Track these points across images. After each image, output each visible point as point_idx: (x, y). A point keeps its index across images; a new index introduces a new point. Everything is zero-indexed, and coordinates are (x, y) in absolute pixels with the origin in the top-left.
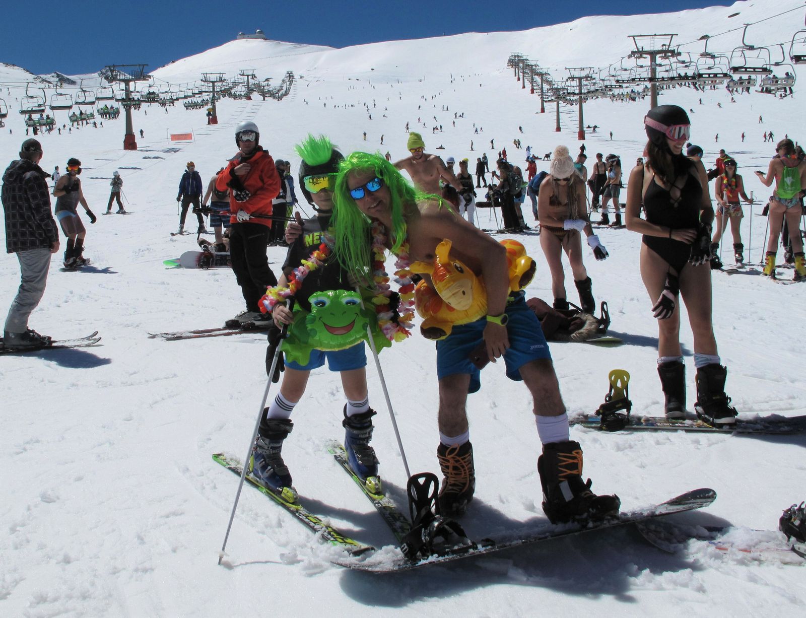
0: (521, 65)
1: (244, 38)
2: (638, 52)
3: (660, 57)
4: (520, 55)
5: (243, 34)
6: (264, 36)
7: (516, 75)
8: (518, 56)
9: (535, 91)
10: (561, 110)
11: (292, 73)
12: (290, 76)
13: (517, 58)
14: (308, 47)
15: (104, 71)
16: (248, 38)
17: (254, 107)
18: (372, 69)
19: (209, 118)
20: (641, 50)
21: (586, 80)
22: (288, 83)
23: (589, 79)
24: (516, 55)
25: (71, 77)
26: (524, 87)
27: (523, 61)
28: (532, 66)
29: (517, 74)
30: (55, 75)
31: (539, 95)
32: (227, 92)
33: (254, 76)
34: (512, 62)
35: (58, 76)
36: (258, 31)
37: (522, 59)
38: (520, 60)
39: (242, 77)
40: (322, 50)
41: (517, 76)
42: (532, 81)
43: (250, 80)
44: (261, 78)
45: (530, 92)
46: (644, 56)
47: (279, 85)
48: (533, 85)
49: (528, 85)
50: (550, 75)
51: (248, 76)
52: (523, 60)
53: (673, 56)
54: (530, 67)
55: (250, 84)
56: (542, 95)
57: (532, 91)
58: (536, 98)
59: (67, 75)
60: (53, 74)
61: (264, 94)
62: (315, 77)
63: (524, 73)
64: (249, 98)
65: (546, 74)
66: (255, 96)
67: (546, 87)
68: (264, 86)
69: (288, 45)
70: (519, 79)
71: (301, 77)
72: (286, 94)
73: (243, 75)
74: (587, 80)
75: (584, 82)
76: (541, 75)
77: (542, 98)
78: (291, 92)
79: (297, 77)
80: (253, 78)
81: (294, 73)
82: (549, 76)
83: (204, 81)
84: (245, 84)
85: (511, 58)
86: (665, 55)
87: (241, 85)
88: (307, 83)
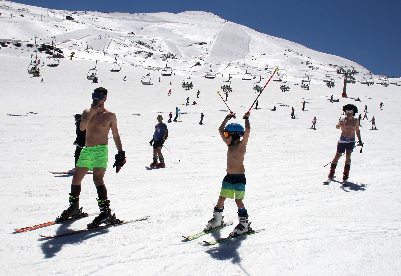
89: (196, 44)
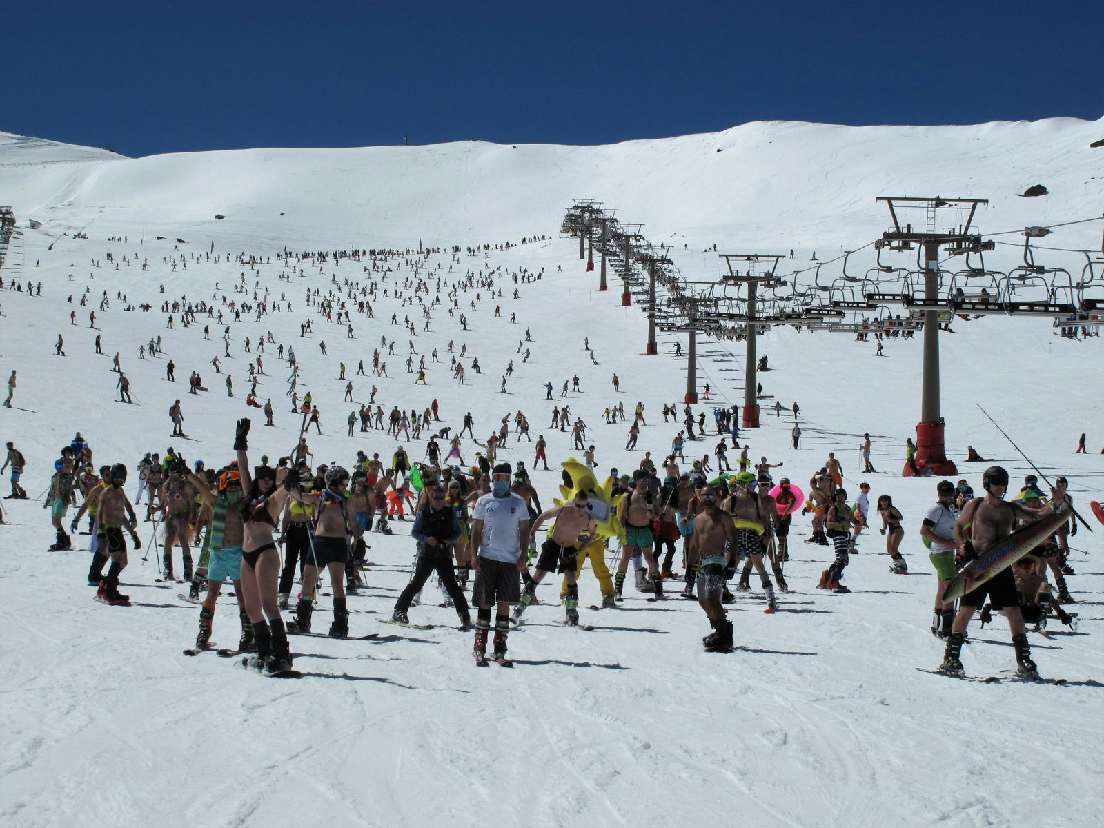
0: (598, 231)
2: (898, 235)
3: (946, 250)
4: (595, 206)
7: (582, 257)
8: (592, 211)
9: (633, 299)
10: (699, 349)
11: (9, 213)
12: (5, 219)
13: (587, 215)
18: (219, 217)
20: (905, 231)
21: (765, 286)
23: (772, 283)
24: (585, 205)
26: (603, 287)
27: (603, 223)
28: (628, 237)
29: (586, 253)
31: (644, 310)
34: (575, 222)
37: (601, 216)
38: (597, 219)
41: (586, 260)
42: (627, 275)
45: (621, 301)
46: (913, 244)
48: (627, 284)
49: (616, 284)
50: (672, 263)
52: (605, 220)
53: (975, 249)
54: (623, 239)
56: (652, 308)
57: (626, 301)
58: (637, 317)
62: (69, 227)
63: (605, 253)
65: (663, 260)
67: (663, 293)
70: (591, 267)
71: (34, 225)
74: (768, 285)
75: (761, 290)
76: (651, 263)
77: (651, 316)
79: (21, 223)
81: (15, 213)
82: (670, 267)
85: (573, 212)
86: (959, 246)
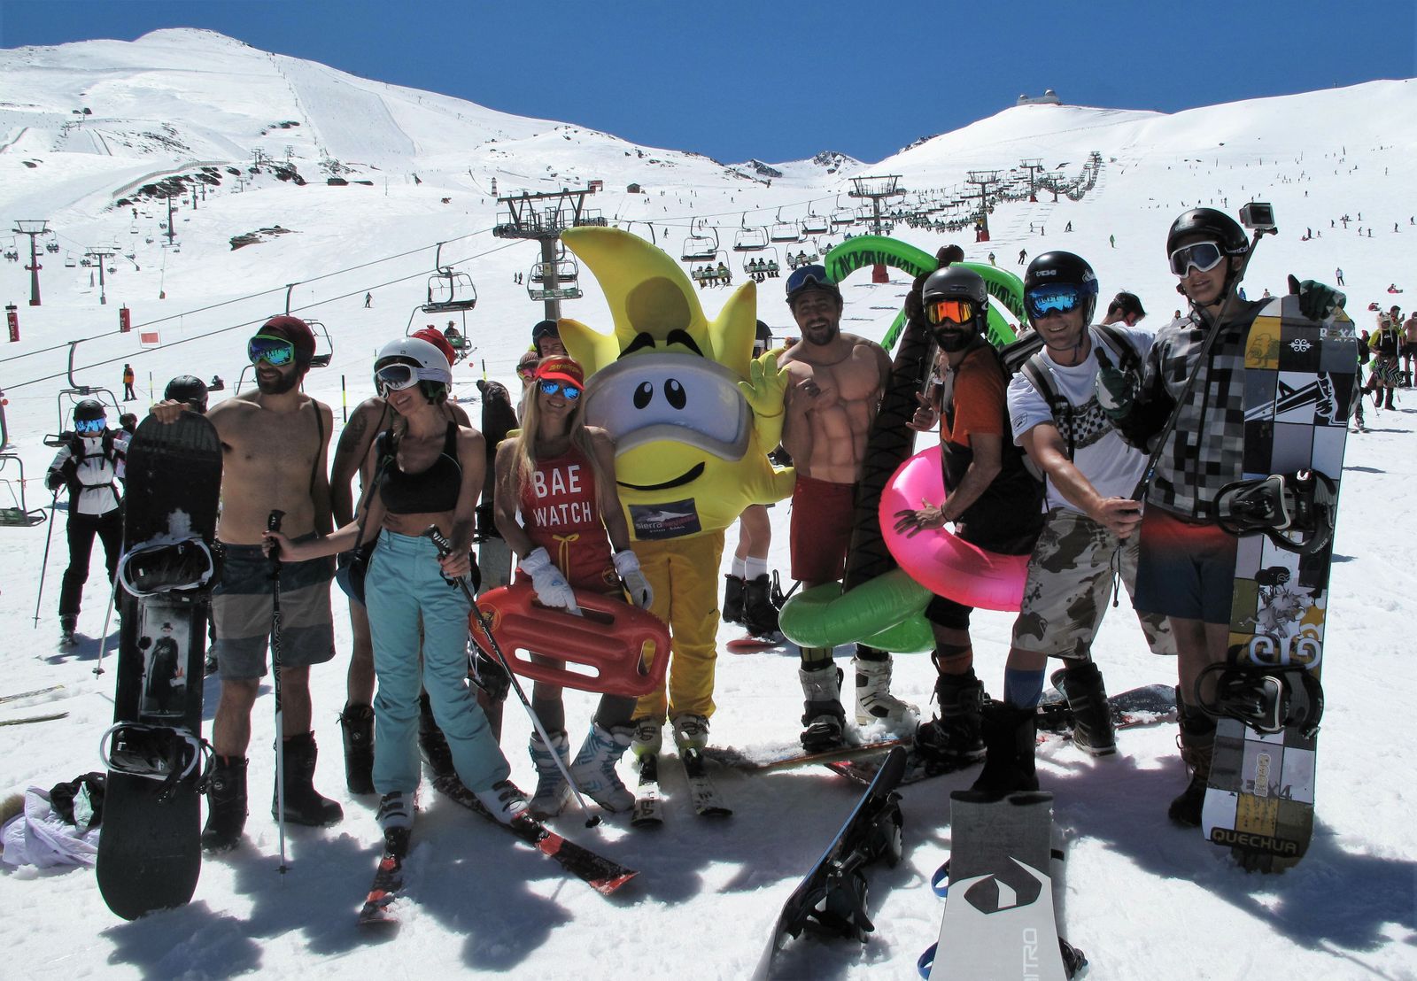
1: (1027, 103)
5: (1025, 97)
6: (1058, 99)
11: (1098, 155)
12: (1097, 158)
14: (1122, 114)
15: (822, 156)
16: (1034, 102)
17: (1043, 212)
18: (1221, 144)
19: (978, 233)
22: (1092, 171)
25: (776, 167)
30: (752, 164)
32: (1002, 195)
33: (1040, 169)
35: (756, 165)
36: (1048, 91)
39: (1023, 170)
40: (1145, 117)
43: (1035, 173)
44: (1050, 170)
47: (1078, 175)
51: (1032, 168)
55: (1035, 178)
59: (770, 163)
60: (749, 163)
61: (1055, 190)
62: (1133, 159)
64: (1033, 199)
66: (1044, 195)
68: (1055, 180)
69: (1094, 112)
71: (1112, 160)
72: (1090, 185)
73: (1025, 167)
78: (1097, 184)
79: (1106, 159)
80: (1038, 171)
81: (1102, 156)
83: (970, 183)
84: (1029, 179)
87: (1021, 181)
88: (1121, 169)
89: (274, 127)
